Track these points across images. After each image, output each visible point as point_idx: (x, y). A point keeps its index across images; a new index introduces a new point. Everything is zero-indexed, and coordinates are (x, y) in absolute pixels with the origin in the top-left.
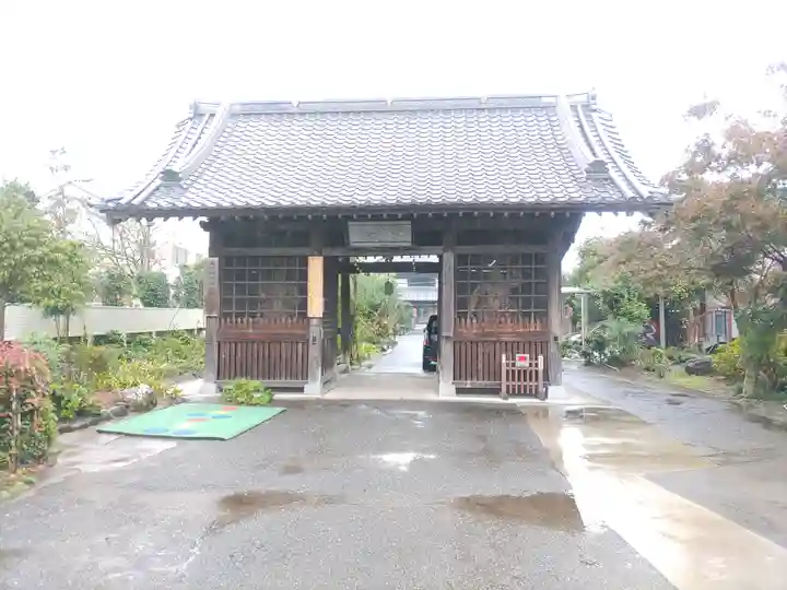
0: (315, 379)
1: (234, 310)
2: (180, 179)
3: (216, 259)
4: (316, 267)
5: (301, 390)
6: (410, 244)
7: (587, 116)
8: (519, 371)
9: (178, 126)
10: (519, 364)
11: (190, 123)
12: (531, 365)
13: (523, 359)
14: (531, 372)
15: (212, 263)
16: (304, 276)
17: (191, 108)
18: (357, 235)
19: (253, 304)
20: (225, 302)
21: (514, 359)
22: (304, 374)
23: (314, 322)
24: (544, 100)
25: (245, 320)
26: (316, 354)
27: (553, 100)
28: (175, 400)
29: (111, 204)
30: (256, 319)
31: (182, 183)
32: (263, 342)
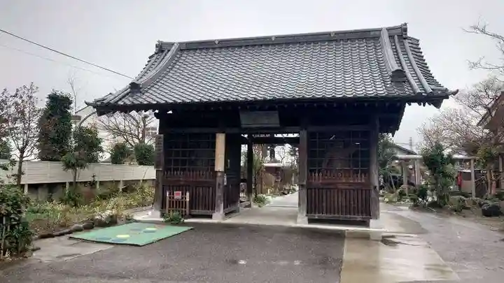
0: (219, 211)
1: (172, 166)
2: (141, 88)
3: (162, 135)
4: (221, 140)
5: (210, 217)
6: (279, 126)
7: (400, 42)
8: (176, 202)
9: (150, 58)
10: (176, 197)
11: (156, 56)
12: (182, 198)
13: (178, 194)
14: (182, 202)
15: (160, 138)
16: (213, 145)
17: (157, 47)
18: (246, 120)
19: (184, 162)
20: (168, 162)
21: (173, 194)
22: (213, 207)
23: (219, 174)
24: (372, 33)
25: (179, 173)
26: (220, 194)
27: (377, 33)
28: (129, 220)
29: (99, 103)
30: (185, 172)
31: (141, 90)
32: (189, 186)
